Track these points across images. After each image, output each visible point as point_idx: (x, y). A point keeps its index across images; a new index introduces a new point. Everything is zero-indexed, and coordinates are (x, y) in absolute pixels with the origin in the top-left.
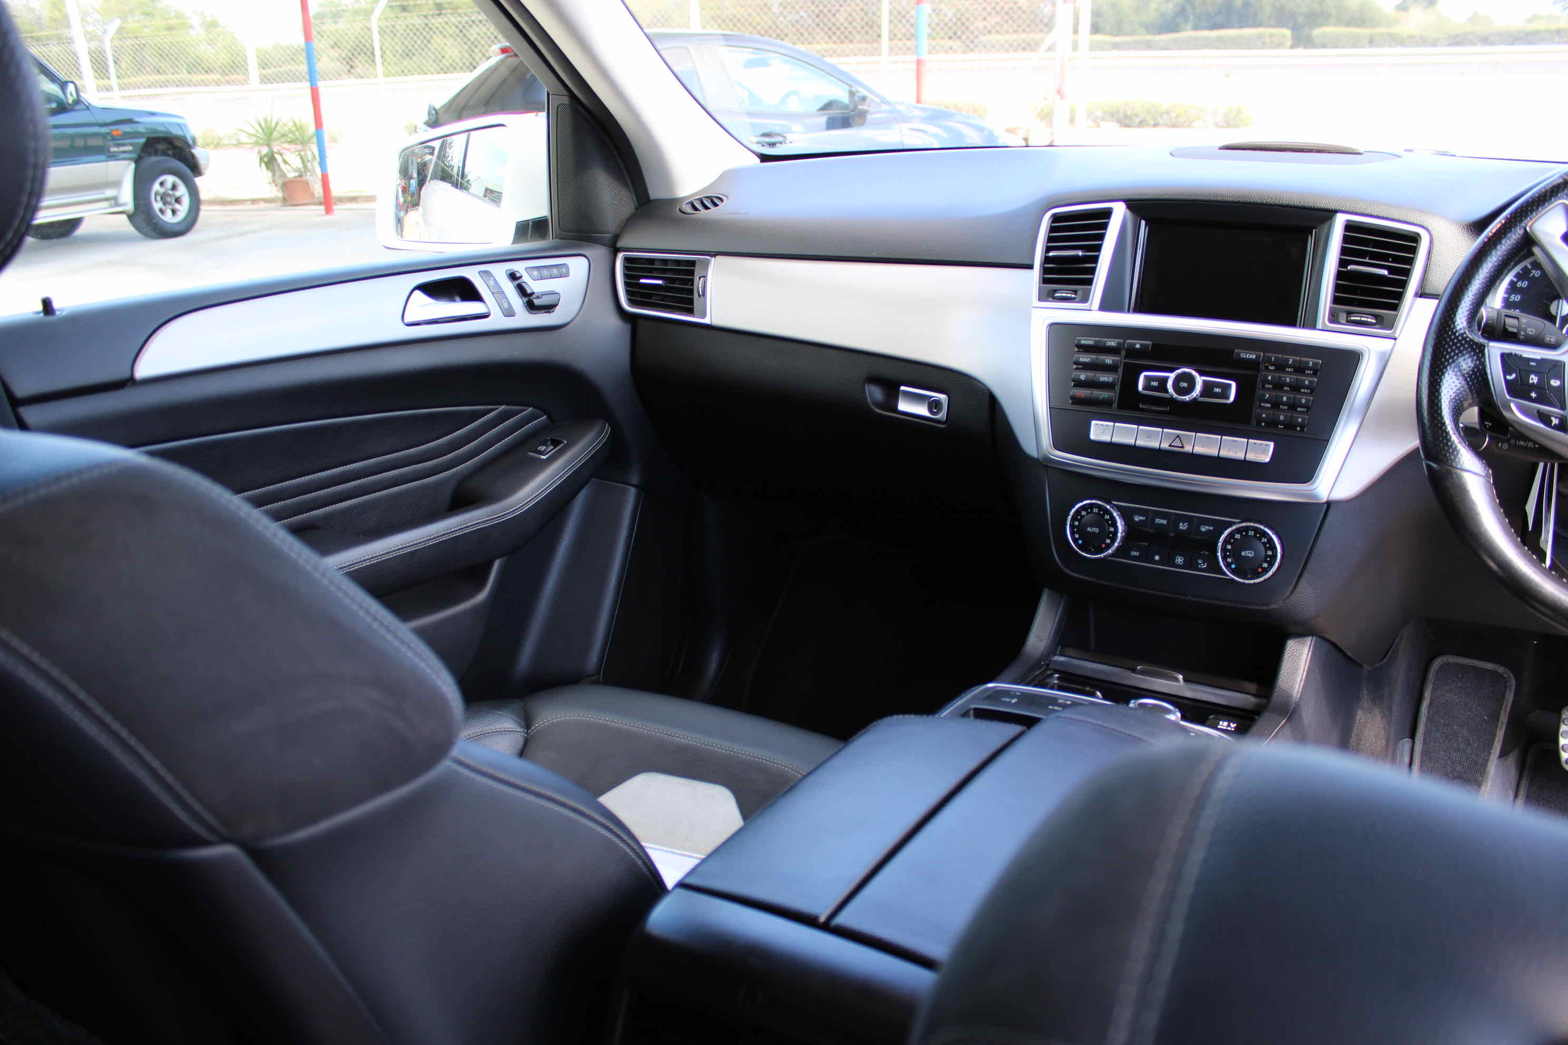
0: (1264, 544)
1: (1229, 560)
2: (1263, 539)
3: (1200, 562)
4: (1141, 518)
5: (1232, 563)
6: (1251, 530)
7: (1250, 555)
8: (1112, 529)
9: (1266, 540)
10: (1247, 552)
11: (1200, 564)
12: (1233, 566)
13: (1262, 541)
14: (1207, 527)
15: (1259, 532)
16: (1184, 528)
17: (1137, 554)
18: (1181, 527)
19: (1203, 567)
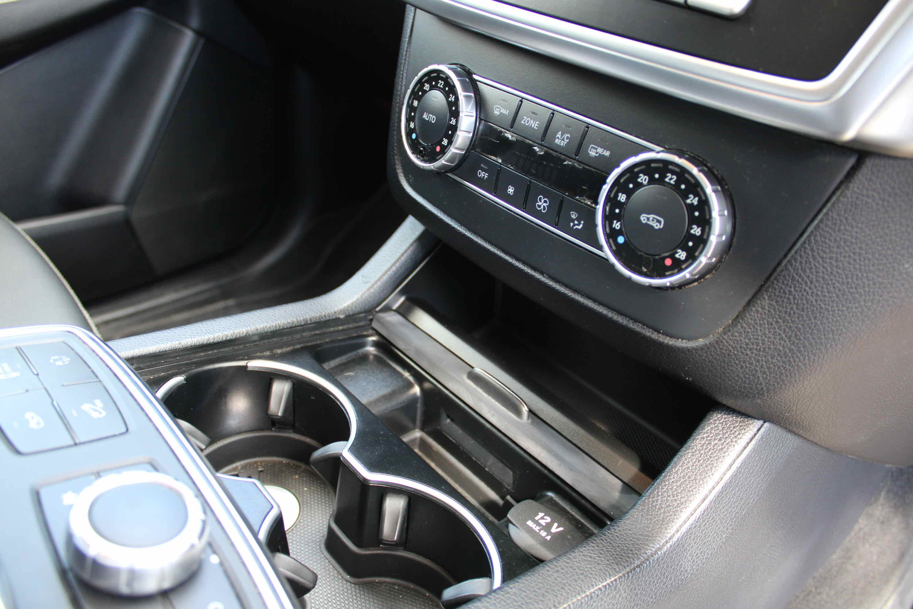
0: (691, 208)
1: (617, 225)
2: (691, 196)
3: (573, 217)
5: (620, 232)
6: (673, 173)
7: (656, 226)
8: (452, 121)
9: (695, 202)
10: (651, 216)
11: (573, 221)
12: (621, 240)
13: (688, 201)
14: (600, 150)
15: (686, 179)
16: (563, 140)
17: (484, 174)
18: (558, 138)
19: (572, 224)
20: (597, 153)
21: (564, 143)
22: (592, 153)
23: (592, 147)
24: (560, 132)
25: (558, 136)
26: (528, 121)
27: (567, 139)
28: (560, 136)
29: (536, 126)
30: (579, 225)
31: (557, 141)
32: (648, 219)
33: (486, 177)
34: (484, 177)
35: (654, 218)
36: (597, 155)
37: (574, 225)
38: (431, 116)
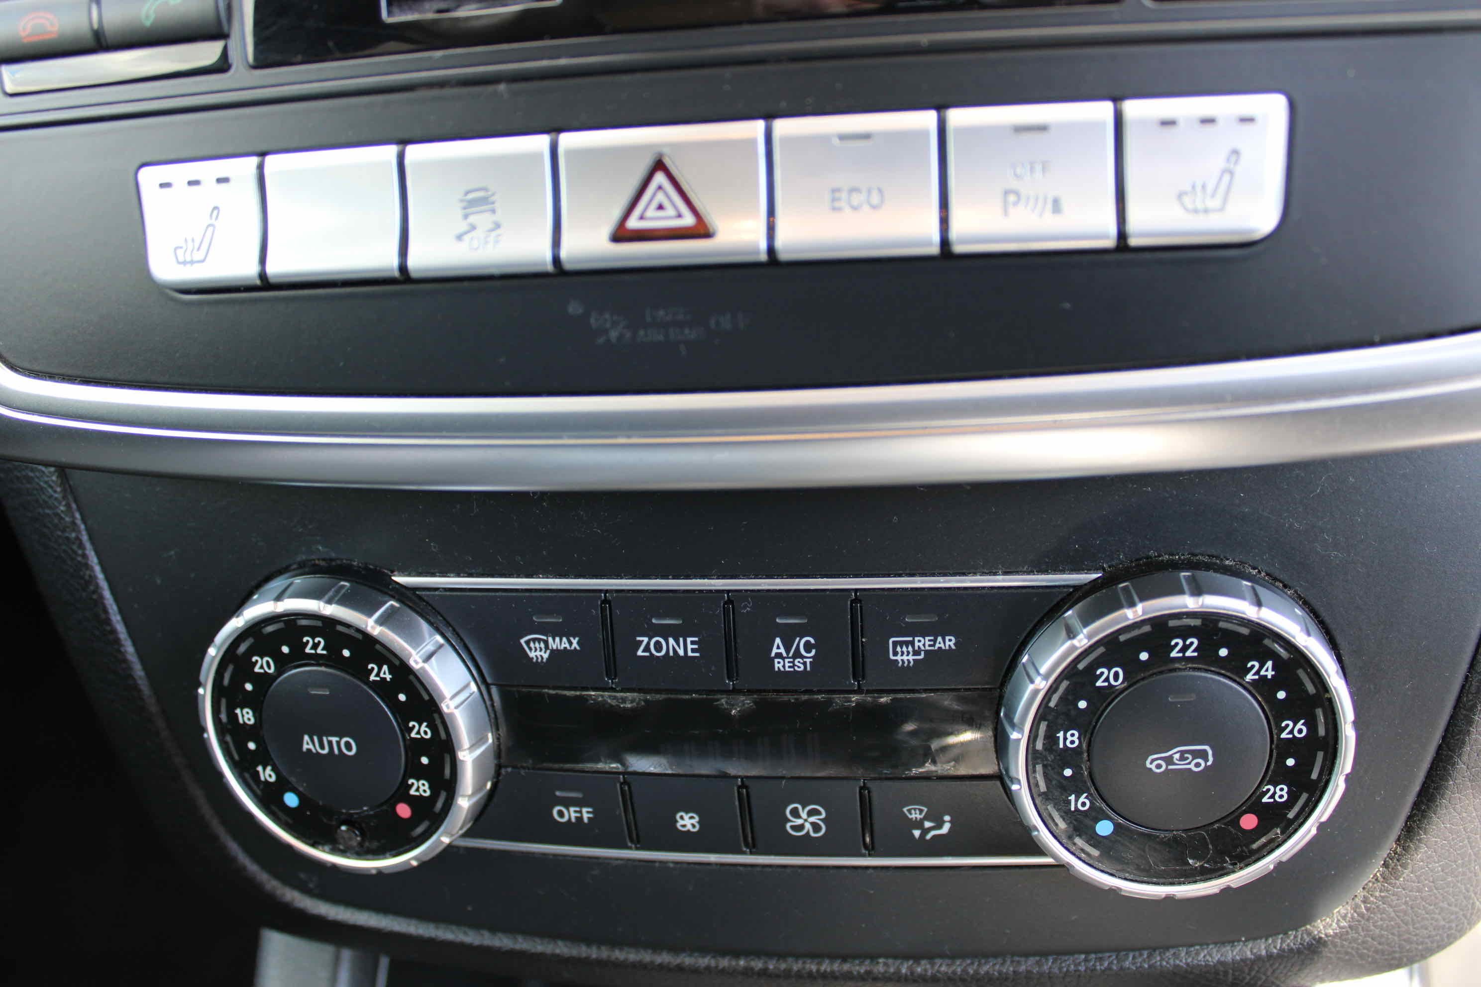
1: (1080, 803)
2: (1253, 664)
3: (915, 816)
4: (558, 643)
5: (1095, 815)
6: (1185, 633)
7: (1195, 766)
8: (421, 731)
9: (1268, 671)
10: (1175, 753)
11: (919, 824)
12: (1105, 828)
13: (1250, 677)
14: (923, 643)
15: (1226, 631)
16: (797, 654)
17: (576, 812)
18: (779, 655)
19: (917, 833)
20: (916, 653)
21: (805, 664)
22: (905, 657)
23: (895, 644)
24: (778, 641)
25: (775, 651)
26: (658, 647)
27: (808, 651)
28: (782, 650)
29: (693, 650)
30: (939, 826)
31: (778, 665)
32: (1169, 760)
33: (586, 816)
34: (580, 819)
35: (1182, 753)
36: (922, 656)
37: (925, 831)
38: (334, 739)
